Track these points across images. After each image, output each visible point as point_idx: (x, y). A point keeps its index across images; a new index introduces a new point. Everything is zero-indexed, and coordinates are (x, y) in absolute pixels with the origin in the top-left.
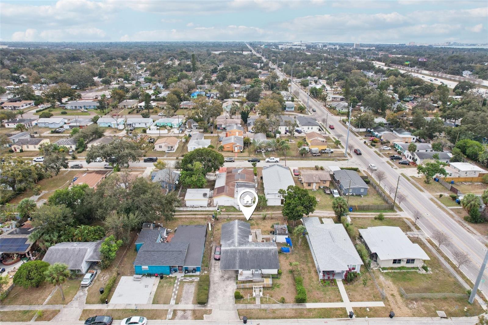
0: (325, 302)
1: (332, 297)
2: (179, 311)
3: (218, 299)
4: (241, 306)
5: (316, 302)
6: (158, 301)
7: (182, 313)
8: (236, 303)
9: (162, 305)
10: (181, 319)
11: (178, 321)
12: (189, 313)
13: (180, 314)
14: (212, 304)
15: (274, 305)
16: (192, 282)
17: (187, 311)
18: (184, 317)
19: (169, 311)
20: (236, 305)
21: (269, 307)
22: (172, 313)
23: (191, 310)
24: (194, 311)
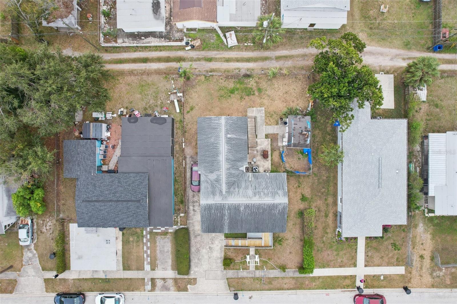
0: (334, 267)
1: (345, 260)
2: (157, 280)
3: (202, 263)
4: (231, 273)
5: (324, 267)
6: (129, 267)
7: (162, 282)
8: (225, 269)
9: (136, 272)
10: (163, 291)
11: (159, 292)
12: (170, 283)
13: (159, 283)
14: (196, 269)
15: (271, 271)
16: (165, 233)
17: (166, 280)
18: (165, 288)
19: (146, 281)
20: (225, 272)
21: (265, 275)
22: (150, 283)
23: (172, 279)
24: (176, 280)
